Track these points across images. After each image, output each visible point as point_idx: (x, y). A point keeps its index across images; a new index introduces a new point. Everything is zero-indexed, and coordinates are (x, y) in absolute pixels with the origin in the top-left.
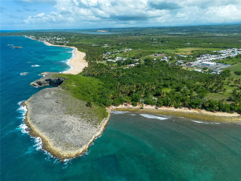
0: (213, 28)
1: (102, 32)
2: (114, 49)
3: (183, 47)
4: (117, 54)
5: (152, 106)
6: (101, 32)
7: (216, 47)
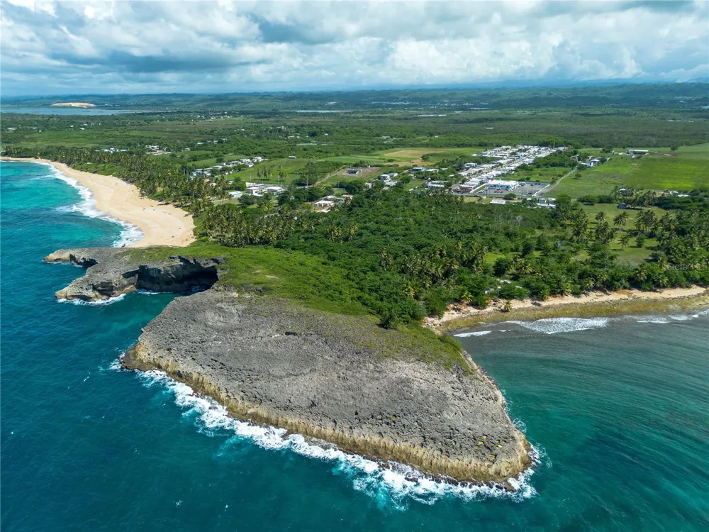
0: (397, 99)
1: (75, 107)
2: (199, 160)
3: (387, 149)
4: (229, 174)
5: (522, 300)
6: (71, 107)
7: (462, 144)
